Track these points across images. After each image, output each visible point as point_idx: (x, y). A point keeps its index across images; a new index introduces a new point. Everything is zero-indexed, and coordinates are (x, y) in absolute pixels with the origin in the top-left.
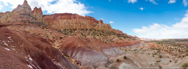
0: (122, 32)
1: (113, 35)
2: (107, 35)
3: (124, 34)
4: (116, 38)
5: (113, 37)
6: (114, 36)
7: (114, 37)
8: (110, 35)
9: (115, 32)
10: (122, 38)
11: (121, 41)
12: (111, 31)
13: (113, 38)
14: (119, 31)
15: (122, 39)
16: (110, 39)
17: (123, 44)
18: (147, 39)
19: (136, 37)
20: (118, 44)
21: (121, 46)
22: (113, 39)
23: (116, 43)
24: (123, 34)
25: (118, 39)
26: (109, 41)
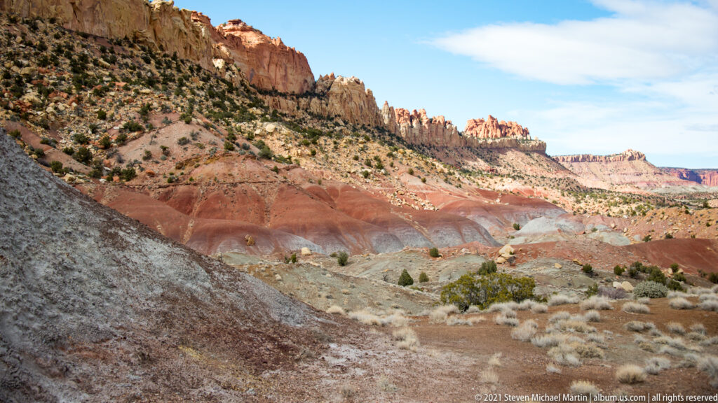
0: (298, 60)
1: (151, 83)
2: (50, 78)
3: (323, 95)
4: (180, 130)
5: (132, 112)
6: (152, 97)
7: (146, 111)
8: (82, 83)
9: (176, 47)
10: (276, 137)
11: (245, 168)
12: (119, 34)
13: (131, 127)
14: (252, 40)
15: (275, 146)
16: (82, 140)
17: (264, 211)
18: (694, 176)
19: (515, 146)
20: (197, 207)
21: (220, 233)
22: (123, 141)
23: (165, 198)
24: (317, 90)
25: (207, 136)
26: (57, 167)
